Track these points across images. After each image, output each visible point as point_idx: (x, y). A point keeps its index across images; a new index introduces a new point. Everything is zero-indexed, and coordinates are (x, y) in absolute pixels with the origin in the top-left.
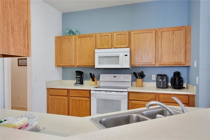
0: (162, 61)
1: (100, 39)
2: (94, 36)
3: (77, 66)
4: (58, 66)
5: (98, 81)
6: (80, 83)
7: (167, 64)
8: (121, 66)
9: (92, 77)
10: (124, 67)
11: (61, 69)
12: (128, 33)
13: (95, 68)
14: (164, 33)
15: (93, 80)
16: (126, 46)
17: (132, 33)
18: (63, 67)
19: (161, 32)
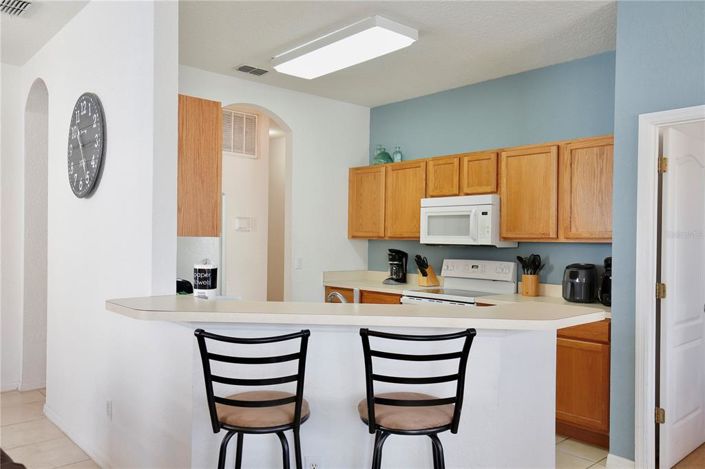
0: (573, 229)
1: (435, 171)
2: (423, 165)
3: (390, 237)
4: (354, 237)
5: (438, 277)
6: (396, 280)
7: (584, 235)
8: (475, 240)
9: (422, 265)
10: (480, 244)
11: (365, 244)
12: (494, 157)
13: (421, 242)
14: (579, 154)
15: (425, 274)
16: (489, 189)
17: (504, 155)
18: (370, 240)
19: (571, 151)
